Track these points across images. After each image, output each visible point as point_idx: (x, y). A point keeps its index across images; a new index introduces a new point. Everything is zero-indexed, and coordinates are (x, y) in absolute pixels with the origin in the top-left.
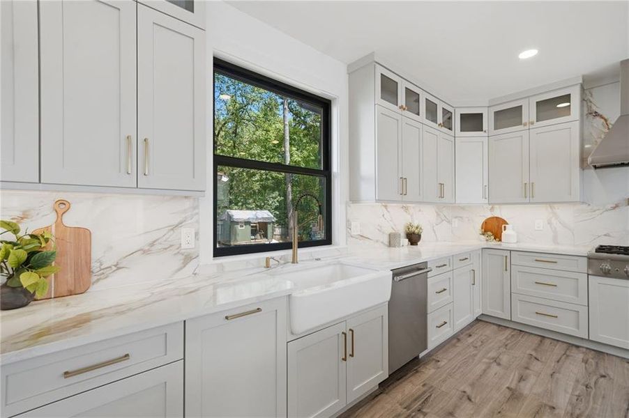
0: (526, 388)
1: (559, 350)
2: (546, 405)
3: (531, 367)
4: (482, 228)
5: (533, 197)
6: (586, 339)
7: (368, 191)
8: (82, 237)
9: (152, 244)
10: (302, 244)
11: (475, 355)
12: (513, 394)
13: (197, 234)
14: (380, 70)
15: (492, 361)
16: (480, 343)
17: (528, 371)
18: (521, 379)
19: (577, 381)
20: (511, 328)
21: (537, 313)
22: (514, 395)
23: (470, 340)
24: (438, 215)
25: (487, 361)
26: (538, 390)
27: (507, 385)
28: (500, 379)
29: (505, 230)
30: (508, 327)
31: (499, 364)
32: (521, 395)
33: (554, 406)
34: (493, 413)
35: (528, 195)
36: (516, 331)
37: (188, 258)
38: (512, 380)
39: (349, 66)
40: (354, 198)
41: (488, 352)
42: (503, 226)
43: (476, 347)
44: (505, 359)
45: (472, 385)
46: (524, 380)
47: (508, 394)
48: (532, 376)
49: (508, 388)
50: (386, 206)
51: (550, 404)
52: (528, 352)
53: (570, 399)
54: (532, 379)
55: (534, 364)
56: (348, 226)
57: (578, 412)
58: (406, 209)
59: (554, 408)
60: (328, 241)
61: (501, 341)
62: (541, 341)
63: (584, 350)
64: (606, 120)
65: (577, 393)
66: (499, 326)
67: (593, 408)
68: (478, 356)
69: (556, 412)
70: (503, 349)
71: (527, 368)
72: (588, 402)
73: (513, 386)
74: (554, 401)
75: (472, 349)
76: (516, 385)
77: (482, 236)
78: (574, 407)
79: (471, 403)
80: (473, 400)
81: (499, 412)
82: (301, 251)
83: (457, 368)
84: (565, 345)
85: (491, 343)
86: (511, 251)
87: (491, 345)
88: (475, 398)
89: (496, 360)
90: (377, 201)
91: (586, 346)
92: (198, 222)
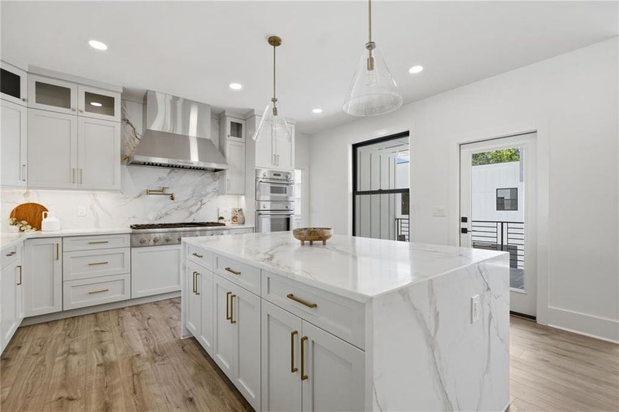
0: (112, 355)
1: (113, 317)
2: (133, 357)
3: (104, 339)
4: (11, 216)
5: (81, 183)
6: (128, 300)
11: (43, 361)
12: (106, 367)
15: (66, 355)
16: (39, 348)
17: (103, 343)
18: (103, 352)
19: (138, 330)
20: (62, 319)
21: (90, 293)
22: (108, 367)
23: (24, 351)
25: (61, 358)
26: (120, 351)
27: (96, 364)
28: (86, 364)
29: (45, 217)
30: (58, 320)
31: (75, 354)
32: (112, 362)
33: (138, 353)
34: (102, 391)
35: (76, 180)
36: (68, 320)
38: (97, 357)
41: (55, 351)
42: (43, 213)
43: (37, 354)
44: (76, 346)
45: (64, 386)
46: (106, 352)
47: (101, 369)
48: (110, 345)
49: (98, 365)
51: (135, 354)
52: (92, 330)
53: (143, 342)
54: (111, 348)
55: (104, 336)
57: (152, 347)
59: (139, 355)
61: (60, 334)
62: (96, 317)
63: (128, 309)
64: (134, 129)
65: (144, 337)
66: (47, 323)
67: (157, 339)
68: (47, 359)
69: (142, 356)
70: (68, 340)
71: (101, 342)
72: (152, 337)
73: (101, 361)
74: (136, 350)
75: (34, 358)
76: (103, 358)
77: (14, 226)
78: (148, 345)
79: (76, 401)
80: (75, 397)
81: (107, 387)
83: (30, 386)
84: (115, 311)
85: (50, 342)
86: (62, 237)
87: (53, 343)
88: (76, 394)
89: (69, 352)
91: (127, 305)
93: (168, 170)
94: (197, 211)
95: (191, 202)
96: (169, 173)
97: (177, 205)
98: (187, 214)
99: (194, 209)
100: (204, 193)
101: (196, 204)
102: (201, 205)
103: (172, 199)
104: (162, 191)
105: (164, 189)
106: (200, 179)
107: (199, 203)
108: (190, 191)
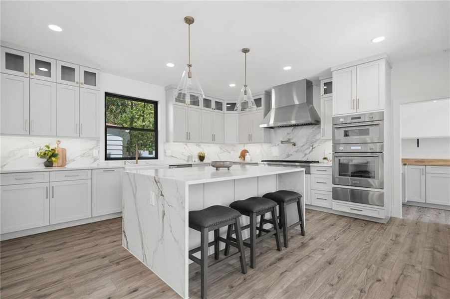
8: (64, 151)
9: (84, 154)
13: (99, 152)
24: (221, 149)
37: (96, 160)
39: (166, 87)
40: (167, 140)
50: (186, 144)
56: (165, 152)
58: (199, 146)
60: (156, 158)
92: (99, 148)
93: (292, 128)
94: (309, 153)
95: (306, 147)
97: (297, 149)
98: (303, 155)
99: (308, 151)
100: (314, 140)
101: (309, 148)
102: (313, 148)
103: (295, 145)
104: (288, 141)
107: (311, 148)
108: (304, 140)
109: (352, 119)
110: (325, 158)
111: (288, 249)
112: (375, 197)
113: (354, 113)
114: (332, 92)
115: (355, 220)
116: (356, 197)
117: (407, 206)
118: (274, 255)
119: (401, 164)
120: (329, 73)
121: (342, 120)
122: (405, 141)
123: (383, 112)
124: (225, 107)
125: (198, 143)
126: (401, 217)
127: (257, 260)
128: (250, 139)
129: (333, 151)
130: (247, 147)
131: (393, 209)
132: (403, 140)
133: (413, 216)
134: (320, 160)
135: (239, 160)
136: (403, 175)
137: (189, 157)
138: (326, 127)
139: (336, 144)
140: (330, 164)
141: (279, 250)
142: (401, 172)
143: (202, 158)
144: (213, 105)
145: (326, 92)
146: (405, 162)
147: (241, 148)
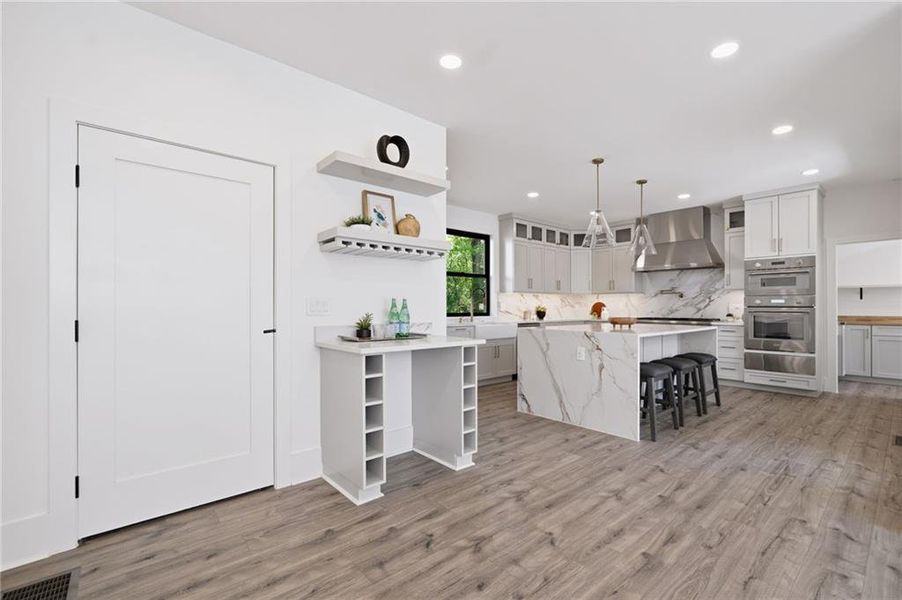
7: (510, 286)
10: (475, 314)
14: (516, 221)
24: (563, 301)
39: (499, 217)
40: (502, 290)
56: (499, 306)
58: (537, 297)
60: (488, 314)
82: (475, 318)
90: (515, 292)
93: (677, 272)
94: (705, 307)
95: (699, 299)
96: (678, 275)
97: (685, 302)
98: (696, 310)
99: (702, 305)
100: (713, 289)
101: (704, 301)
102: (710, 302)
103: (682, 297)
104: (672, 291)
105: (673, 288)
106: (707, 277)
107: (708, 300)
108: (697, 289)
109: (773, 264)
110: (729, 315)
111: (708, 416)
112: (795, 363)
113: (774, 255)
114: (743, 225)
115: (775, 394)
116: (772, 365)
117: (844, 380)
118: (696, 420)
119: (837, 322)
120: (740, 201)
121: (758, 265)
122: (843, 290)
123: (814, 257)
124: (571, 240)
125: (536, 293)
126: (837, 392)
127: (685, 420)
128: (612, 288)
129: (745, 305)
130: (602, 299)
131: (827, 380)
132: (841, 290)
133: (852, 390)
134: (723, 316)
135: (590, 317)
136: (840, 338)
137: (525, 313)
138: (734, 274)
139: (749, 295)
140: (741, 322)
141: (699, 415)
142: (837, 334)
143: (541, 314)
144: (558, 238)
145: (733, 224)
146: (843, 321)
147: (593, 300)
